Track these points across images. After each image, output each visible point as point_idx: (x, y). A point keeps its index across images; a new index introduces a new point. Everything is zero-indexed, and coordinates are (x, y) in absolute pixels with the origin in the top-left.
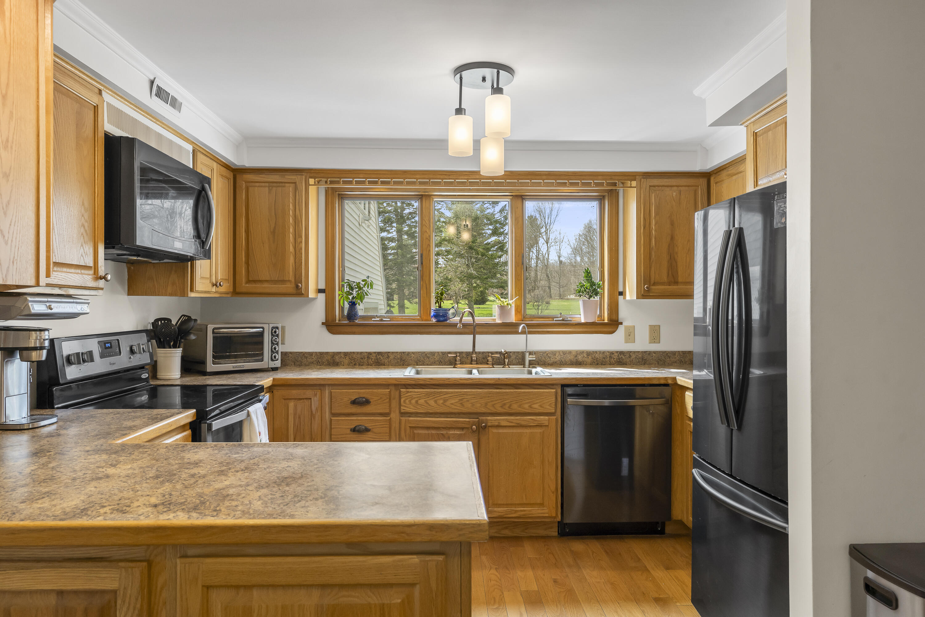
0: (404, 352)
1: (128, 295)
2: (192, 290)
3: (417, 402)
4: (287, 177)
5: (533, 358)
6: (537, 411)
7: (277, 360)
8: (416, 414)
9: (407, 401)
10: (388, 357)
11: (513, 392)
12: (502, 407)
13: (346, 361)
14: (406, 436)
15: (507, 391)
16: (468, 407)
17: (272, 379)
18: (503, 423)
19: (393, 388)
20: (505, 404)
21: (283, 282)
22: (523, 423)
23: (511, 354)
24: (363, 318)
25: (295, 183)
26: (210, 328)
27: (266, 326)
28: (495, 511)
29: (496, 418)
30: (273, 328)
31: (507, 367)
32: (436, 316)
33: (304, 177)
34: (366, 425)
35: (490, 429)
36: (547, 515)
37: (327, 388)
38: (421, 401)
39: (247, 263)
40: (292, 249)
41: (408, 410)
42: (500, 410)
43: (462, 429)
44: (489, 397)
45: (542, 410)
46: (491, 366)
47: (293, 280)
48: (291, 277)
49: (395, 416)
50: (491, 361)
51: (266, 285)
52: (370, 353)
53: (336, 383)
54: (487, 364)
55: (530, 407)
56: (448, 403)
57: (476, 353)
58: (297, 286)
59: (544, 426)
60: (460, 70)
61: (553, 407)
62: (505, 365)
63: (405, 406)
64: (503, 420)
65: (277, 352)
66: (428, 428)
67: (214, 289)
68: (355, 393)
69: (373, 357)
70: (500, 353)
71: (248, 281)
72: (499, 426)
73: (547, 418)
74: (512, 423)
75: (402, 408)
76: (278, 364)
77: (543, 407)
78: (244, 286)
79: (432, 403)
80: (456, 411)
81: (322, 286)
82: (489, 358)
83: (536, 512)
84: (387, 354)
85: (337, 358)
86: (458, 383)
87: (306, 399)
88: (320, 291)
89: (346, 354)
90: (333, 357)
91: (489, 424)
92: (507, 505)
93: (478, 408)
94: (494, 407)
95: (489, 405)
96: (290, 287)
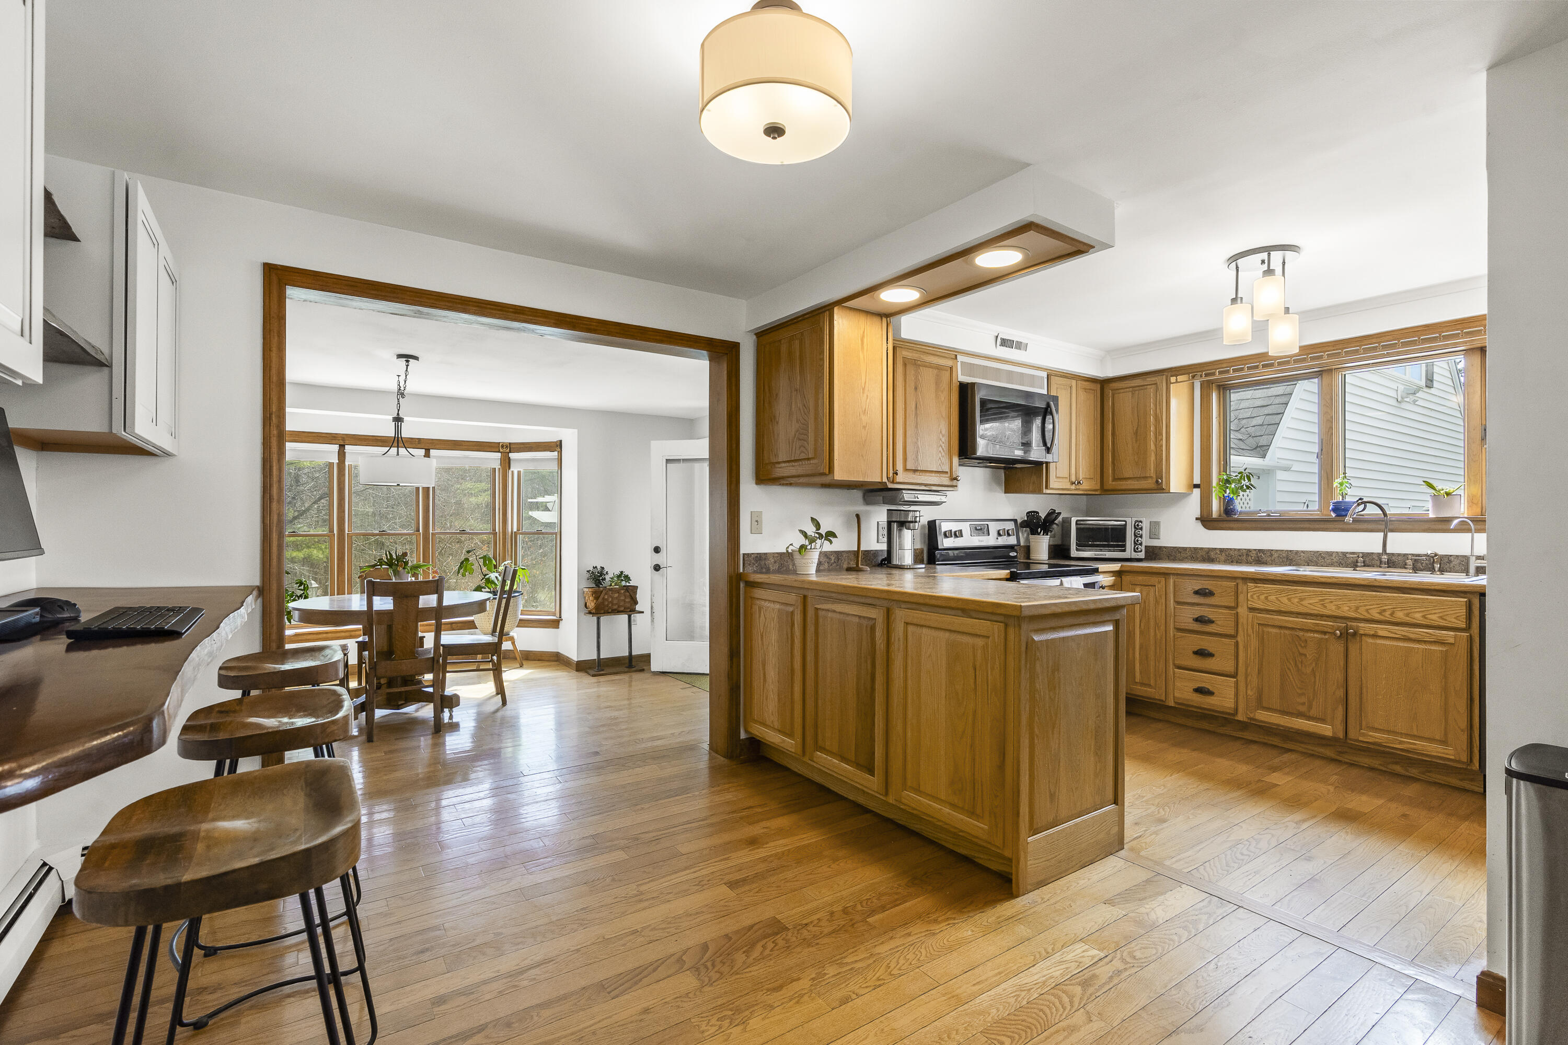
0: (1291, 551)
1: (1005, 492)
2: (1047, 488)
3: (1266, 598)
4: (1148, 379)
6: (1436, 623)
7: (1141, 551)
8: (1268, 611)
9: (1255, 596)
10: (1271, 555)
11: (1396, 597)
12: (1380, 613)
13: (1223, 558)
14: (1253, 633)
15: (1388, 594)
16: (1331, 609)
17: (1120, 565)
18: (1381, 633)
19: (1239, 581)
20: (1385, 610)
21: (1145, 478)
22: (1412, 636)
23: (1452, 558)
24: (1241, 513)
25: (1156, 384)
26: (1074, 520)
27: (1129, 520)
28: (1370, 736)
29: (1372, 625)
30: (1136, 521)
31: (1438, 573)
32: (1334, 510)
33: (1164, 377)
34: (1209, 617)
35: (1364, 638)
36: (1452, 757)
37: (1171, 576)
38: (1272, 598)
39: (1113, 463)
40: (1153, 447)
41: (1257, 606)
42: (1377, 617)
43: (1325, 633)
44: (1360, 599)
45: (1443, 623)
46: (1411, 571)
47: (1154, 476)
48: (1152, 472)
49: (1242, 610)
50: (1410, 565)
51: (1129, 482)
52: (1249, 550)
53: (1179, 572)
54: (1406, 568)
55: (1424, 617)
56: (1305, 603)
57: (1386, 554)
58: (1157, 482)
59: (1447, 643)
60: (1235, 258)
61: (1462, 622)
62: (1435, 571)
63: (1252, 601)
64: (1382, 630)
65: (1141, 544)
66: (1281, 627)
67: (1073, 487)
68: (1198, 585)
69: (1253, 554)
70: (1426, 555)
71: (1115, 479)
72: (1375, 636)
73: (1452, 633)
74: (1396, 634)
75: (1249, 603)
76: (1142, 555)
77: (1446, 620)
78: (1110, 483)
79: (1285, 600)
80: (1316, 612)
81: (1197, 481)
82: (1407, 561)
83: (1434, 749)
84: (1270, 552)
85: (1212, 555)
86: (1317, 581)
87: (1151, 586)
88: (1196, 486)
89: (1222, 550)
90: (1208, 553)
91: (1362, 632)
92: (1389, 732)
93: (1346, 611)
94: (1368, 613)
95: (1362, 610)
96: (1150, 484)
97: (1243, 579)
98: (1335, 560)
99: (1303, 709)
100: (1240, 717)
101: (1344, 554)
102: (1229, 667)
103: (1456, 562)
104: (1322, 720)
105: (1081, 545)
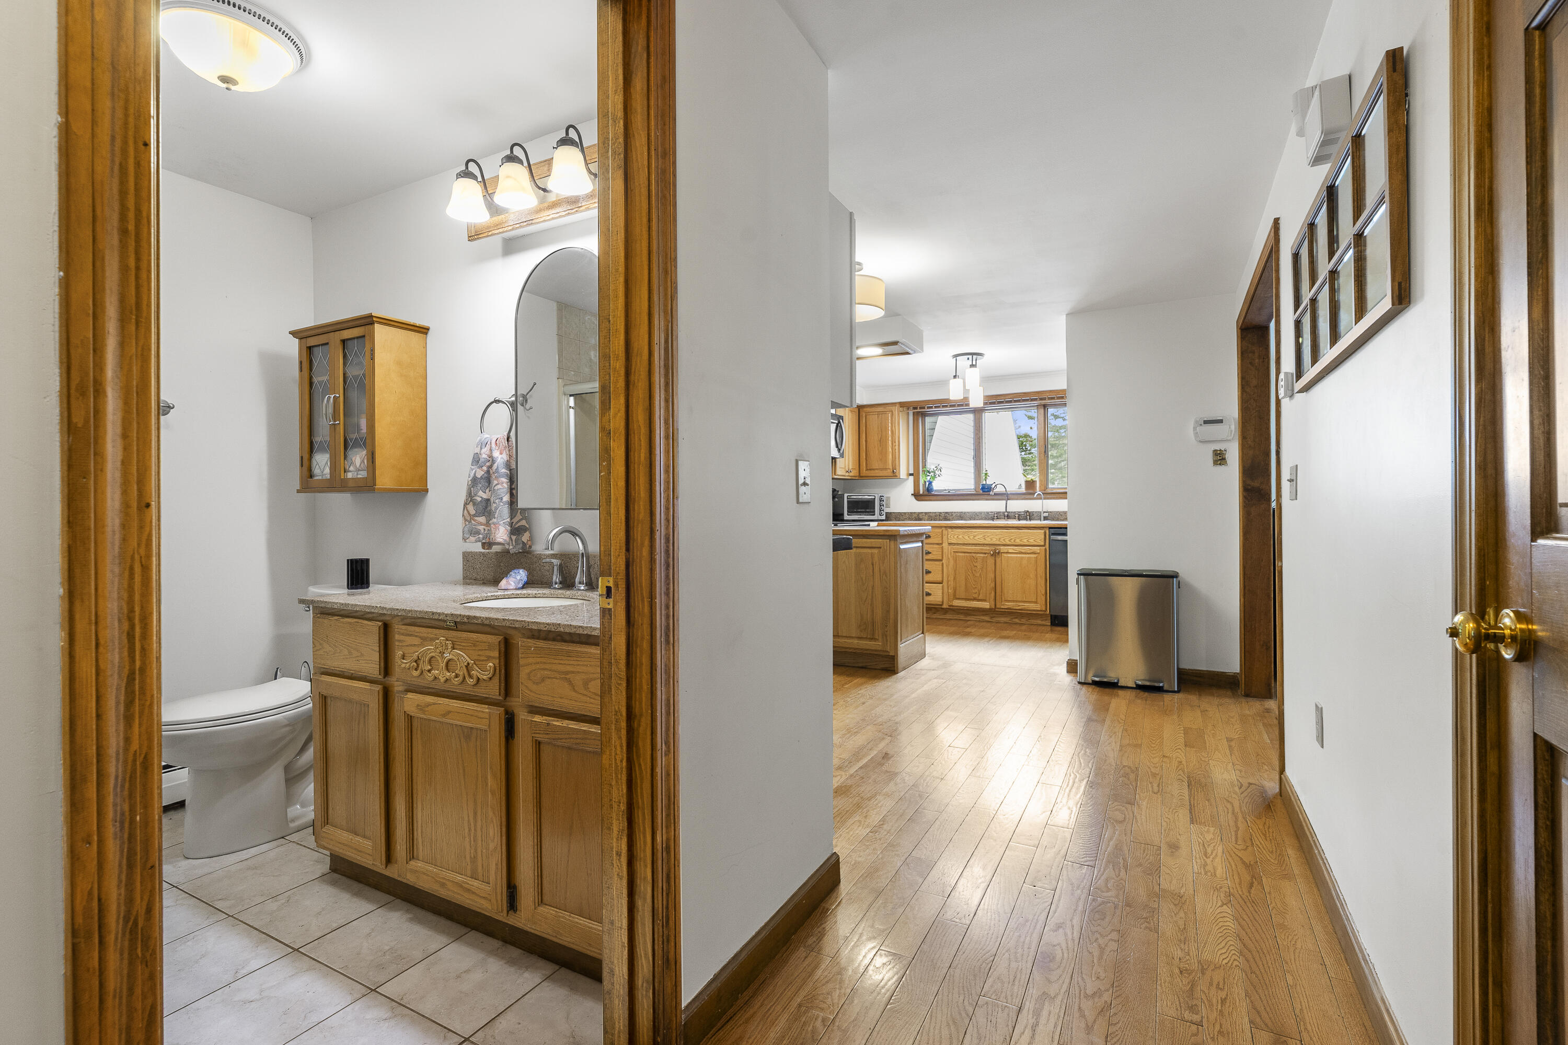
0: (962, 512)
3: (957, 537)
4: (887, 408)
5: (1046, 514)
6: (1032, 544)
7: (883, 515)
8: (958, 544)
9: (952, 537)
10: (952, 515)
11: (1016, 532)
12: (1009, 541)
13: (926, 517)
14: (951, 557)
15: (1013, 531)
16: (988, 541)
18: (1010, 551)
19: (944, 529)
20: (1011, 539)
21: (886, 469)
22: (1023, 551)
24: (936, 491)
25: (892, 411)
26: (846, 495)
27: (876, 495)
28: (1006, 605)
29: (1006, 547)
30: (881, 497)
32: (982, 489)
33: (897, 407)
34: (928, 550)
35: (1003, 554)
36: (1039, 609)
38: (960, 537)
39: (866, 459)
40: (890, 450)
41: (953, 542)
42: (1009, 543)
43: (985, 553)
44: (999, 535)
45: (1035, 543)
47: (892, 469)
48: (890, 467)
49: (945, 545)
50: (1017, 517)
51: (877, 471)
55: (1027, 541)
56: (976, 538)
57: (1007, 511)
58: (894, 472)
59: (1037, 553)
60: (956, 356)
61: (1042, 542)
62: (1027, 519)
63: (951, 540)
64: (1011, 549)
65: (883, 511)
66: (965, 553)
67: (847, 474)
69: (943, 515)
70: (1024, 511)
71: (867, 470)
72: (1007, 553)
73: (1038, 548)
74: (1016, 551)
75: (949, 540)
76: (884, 517)
78: (864, 472)
79: (966, 537)
80: (981, 543)
81: (912, 472)
82: (1016, 515)
83: (1032, 606)
84: (951, 513)
85: (921, 516)
88: (911, 475)
89: (926, 513)
90: (918, 515)
91: (1002, 551)
92: (1014, 601)
93: (995, 541)
94: (1005, 541)
95: (1002, 540)
96: (889, 472)
98: (983, 516)
99: (976, 596)
100: (944, 606)
101: (988, 513)
102: (939, 579)
103: (1035, 515)
104: (984, 600)
105: (850, 512)
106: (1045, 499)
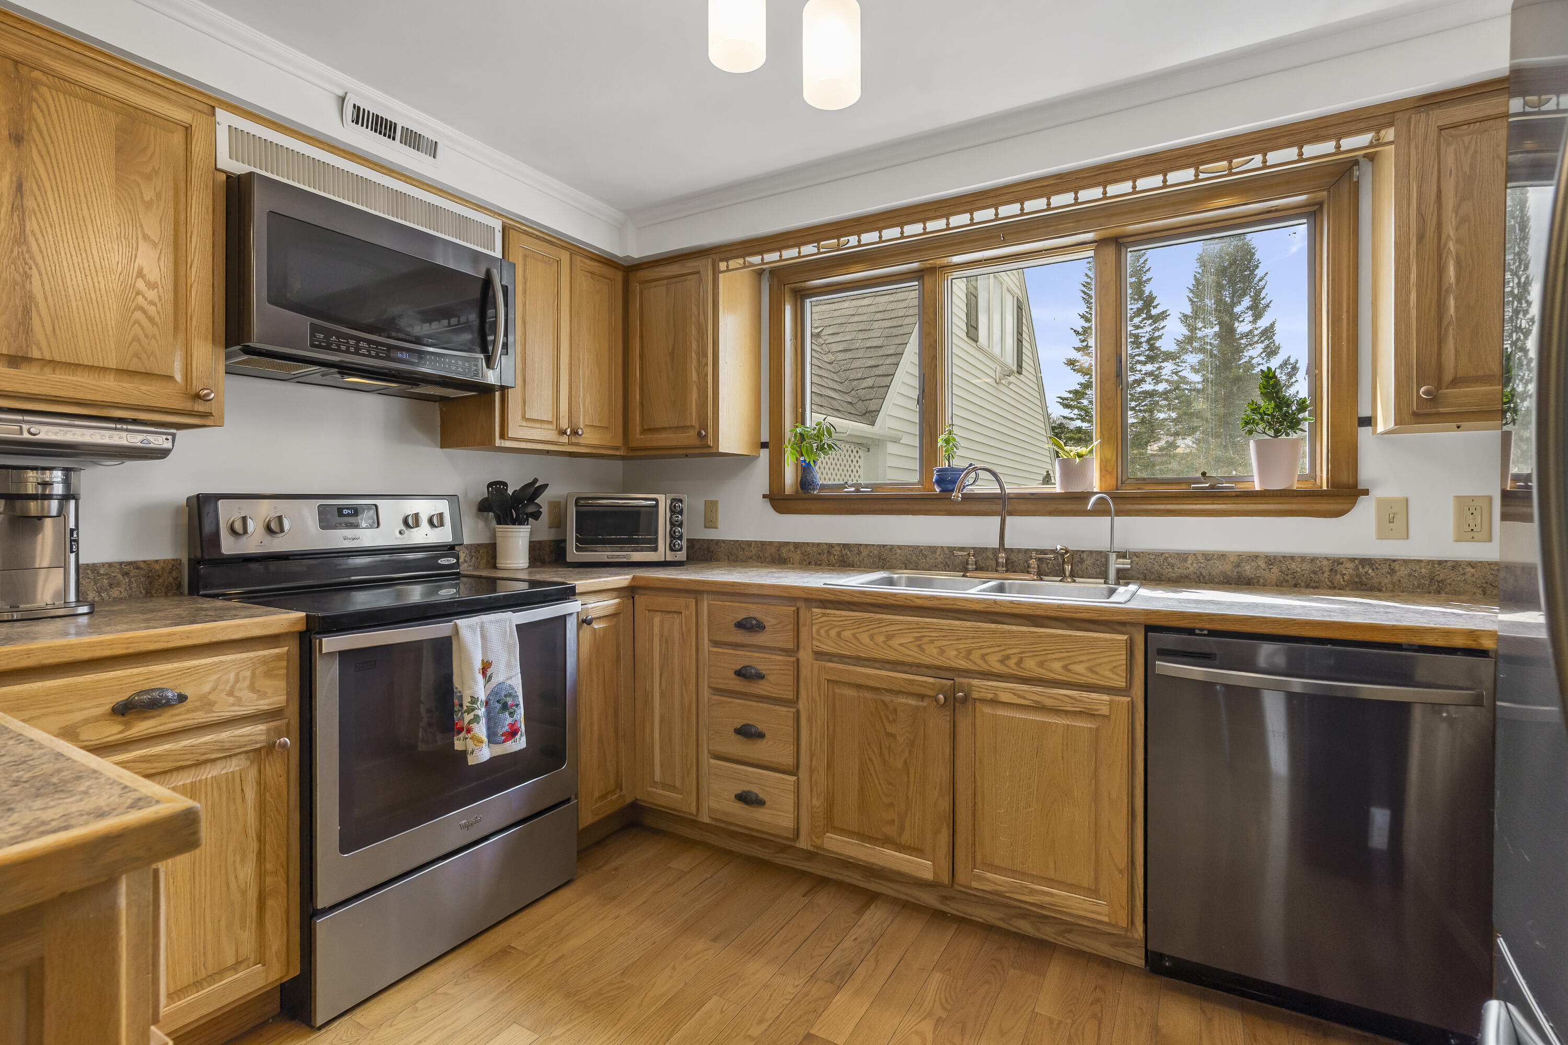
0: (884, 546)
1: (442, 447)
2: (503, 436)
3: (839, 634)
4: (689, 264)
5: (1125, 564)
6: (1082, 680)
7: (681, 550)
8: (842, 658)
9: (822, 632)
10: (860, 553)
11: (1025, 632)
12: (1002, 662)
14: (820, 696)
15: (1014, 628)
16: (931, 655)
17: (629, 577)
18: (1004, 697)
19: (801, 604)
20: (1008, 657)
21: (685, 428)
22: (1049, 702)
23: (1084, 555)
24: (823, 487)
25: (698, 272)
26: (572, 497)
27: (661, 498)
28: (987, 880)
29: (990, 683)
30: (673, 500)
31: (1069, 580)
32: (939, 482)
33: (710, 260)
34: (759, 667)
35: (978, 704)
36: (1106, 919)
37: (705, 596)
38: (847, 634)
40: (694, 376)
41: (826, 648)
42: (998, 668)
43: (922, 697)
44: (974, 638)
45: (1093, 679)
46: (1035, 577)
47: (697, 426)
48: (694, 420)
49: (805, 656)
50: (1034, 568)
51: (664, 435)
52: (831, 546)
54: (1028, 572)
55: (1065, 667)
56: (895, 643)
57: (1005, 550)
58: (699, 433)
59: (1100, 715)
61: (1121, 676)
62: (1065, 576)
63: (819, 641)
64: (1006, 691)
65: (680, 538)
66: (859, 687)
68: (743, 611)
69: (836, 552)
70: (1054, 551)
71: (644, 431)
72: (995, 702)
73: (1106, 697)
74: (1025, 698)
75: (814, 642)
76: (682, 556)
77: (1097, 673)
78: (638, 438)
79: (865, 638)
80: (909, 659)
81: (765, 438)
82: (1031, 562)
83: (1080, 904)
84: (858, 548)
85: (784, 552)
86: (911, 604)
87: (675, 612)
88: (764, 445)
90: (778, 550)
91: (975, 695)
92: (1013, 873)
93: (953, 658)
94: (985, 660)
95: (975, 656)
96: (688, 438)
97: (807, 600)
98: (939, 559)
99: (891, 831)
100: (803, 843)
102: (787, 759)
103: (1089, 561)
104: (917, 851)
105: (584, 542)
106: (1119, 513)
